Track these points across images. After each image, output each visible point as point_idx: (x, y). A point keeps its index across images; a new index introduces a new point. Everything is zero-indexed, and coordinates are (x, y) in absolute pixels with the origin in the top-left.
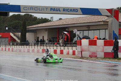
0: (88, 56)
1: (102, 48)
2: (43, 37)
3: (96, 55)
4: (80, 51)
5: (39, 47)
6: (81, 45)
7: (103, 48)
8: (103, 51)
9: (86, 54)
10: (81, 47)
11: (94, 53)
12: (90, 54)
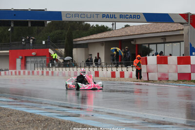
0: (157, 80)
1: (174, 67)
2: (98, 54)
3: (167, 77)
4: (146, 72)
5: (91, 69)
6: (147, 64)
7: (177, 67)
8: (176, 71)
9: (154, 76)
10: (147, 67)
11: (164, 74)
12: (160, 76)
